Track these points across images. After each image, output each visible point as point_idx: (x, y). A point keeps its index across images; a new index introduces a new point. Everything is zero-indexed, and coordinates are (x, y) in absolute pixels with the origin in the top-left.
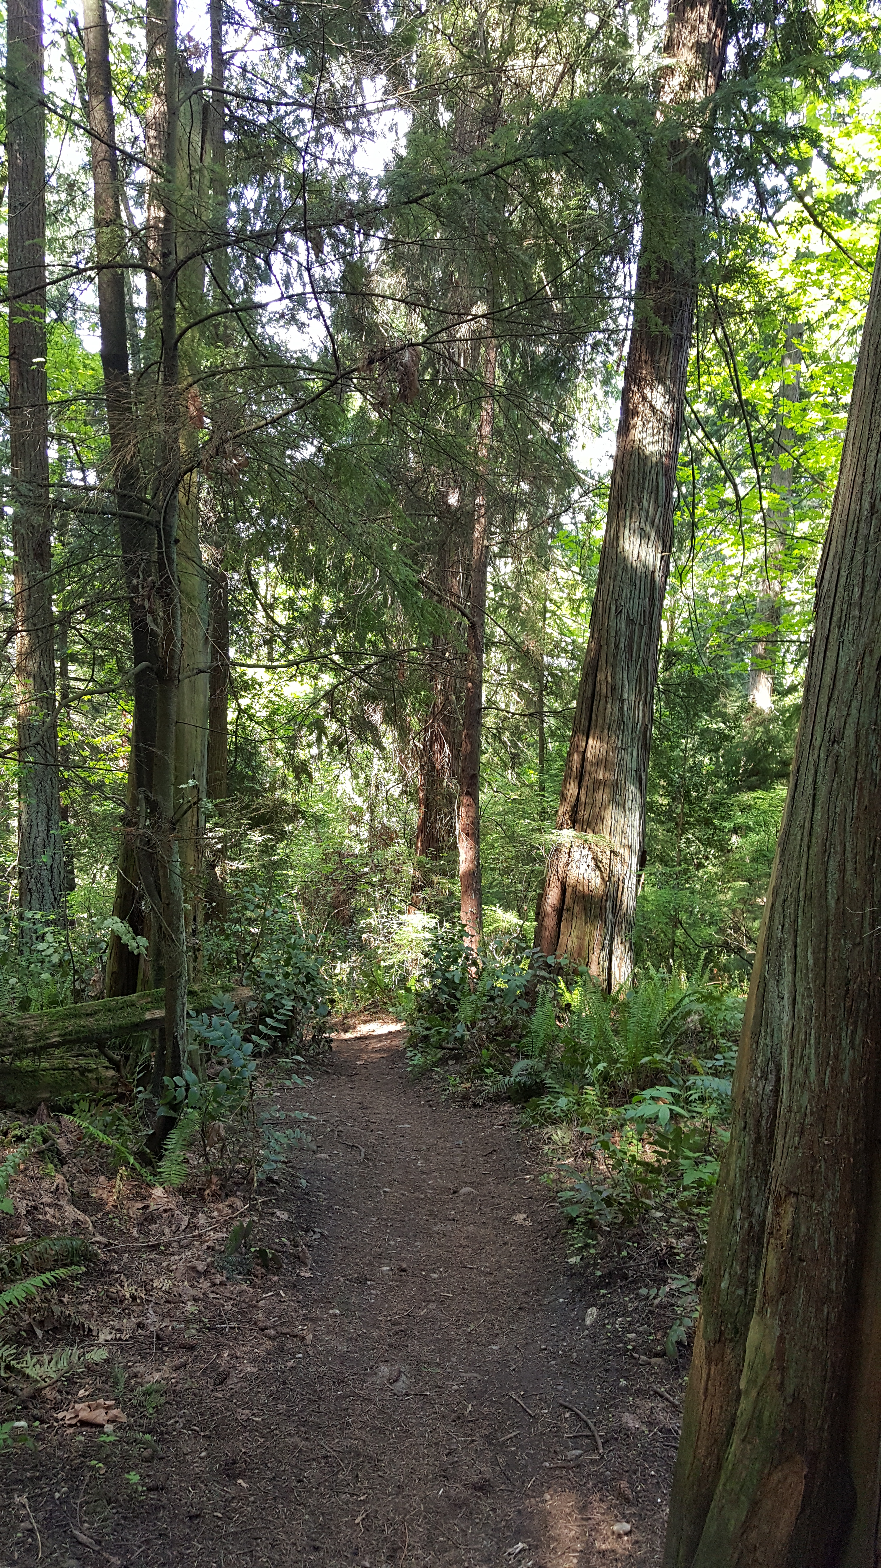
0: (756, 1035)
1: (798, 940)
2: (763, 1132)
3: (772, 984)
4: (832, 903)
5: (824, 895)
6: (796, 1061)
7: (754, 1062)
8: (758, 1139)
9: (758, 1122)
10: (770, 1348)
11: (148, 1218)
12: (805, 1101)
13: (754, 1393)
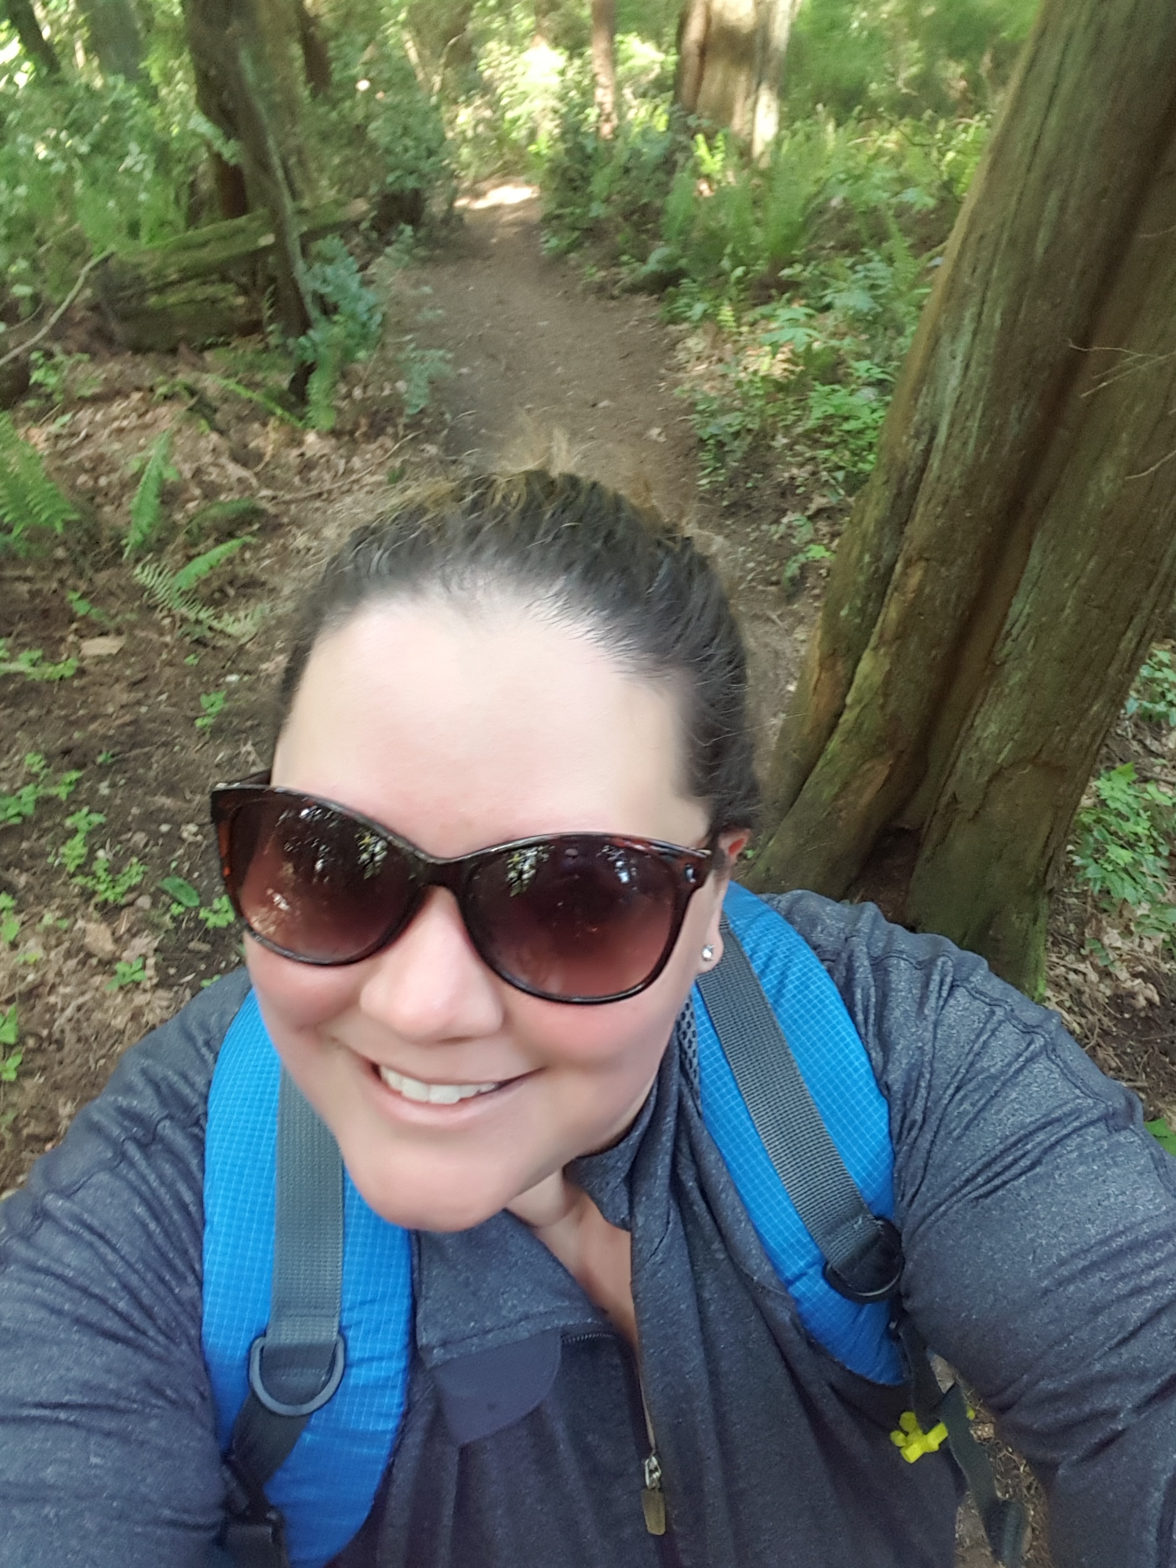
0: (916, 393)
1: (989, 294)
2: (905, 489)
3: (946, 338)
4: (1040, 250)
5: (1031, 239)
6: (956, 431)
7: (908, 419)
8: (899, 495)
9: (902, 479)
10: (878, 678)
11: (307, 466)
12: (956, 473)
13: (857, 710)
